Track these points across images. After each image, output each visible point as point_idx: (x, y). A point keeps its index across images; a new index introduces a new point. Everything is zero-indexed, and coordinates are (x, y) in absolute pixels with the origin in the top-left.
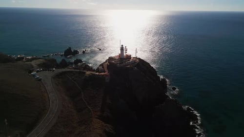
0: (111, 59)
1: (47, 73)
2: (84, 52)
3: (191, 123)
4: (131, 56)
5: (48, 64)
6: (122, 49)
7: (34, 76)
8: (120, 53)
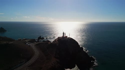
0: (59, 37)
1: (32, 44)
2: (46, 38)
3: (92, 61)
4: (67, 36)
5: (32, 41)
6: (63, 34)
7: (27, 45)
8: (63, 35)
